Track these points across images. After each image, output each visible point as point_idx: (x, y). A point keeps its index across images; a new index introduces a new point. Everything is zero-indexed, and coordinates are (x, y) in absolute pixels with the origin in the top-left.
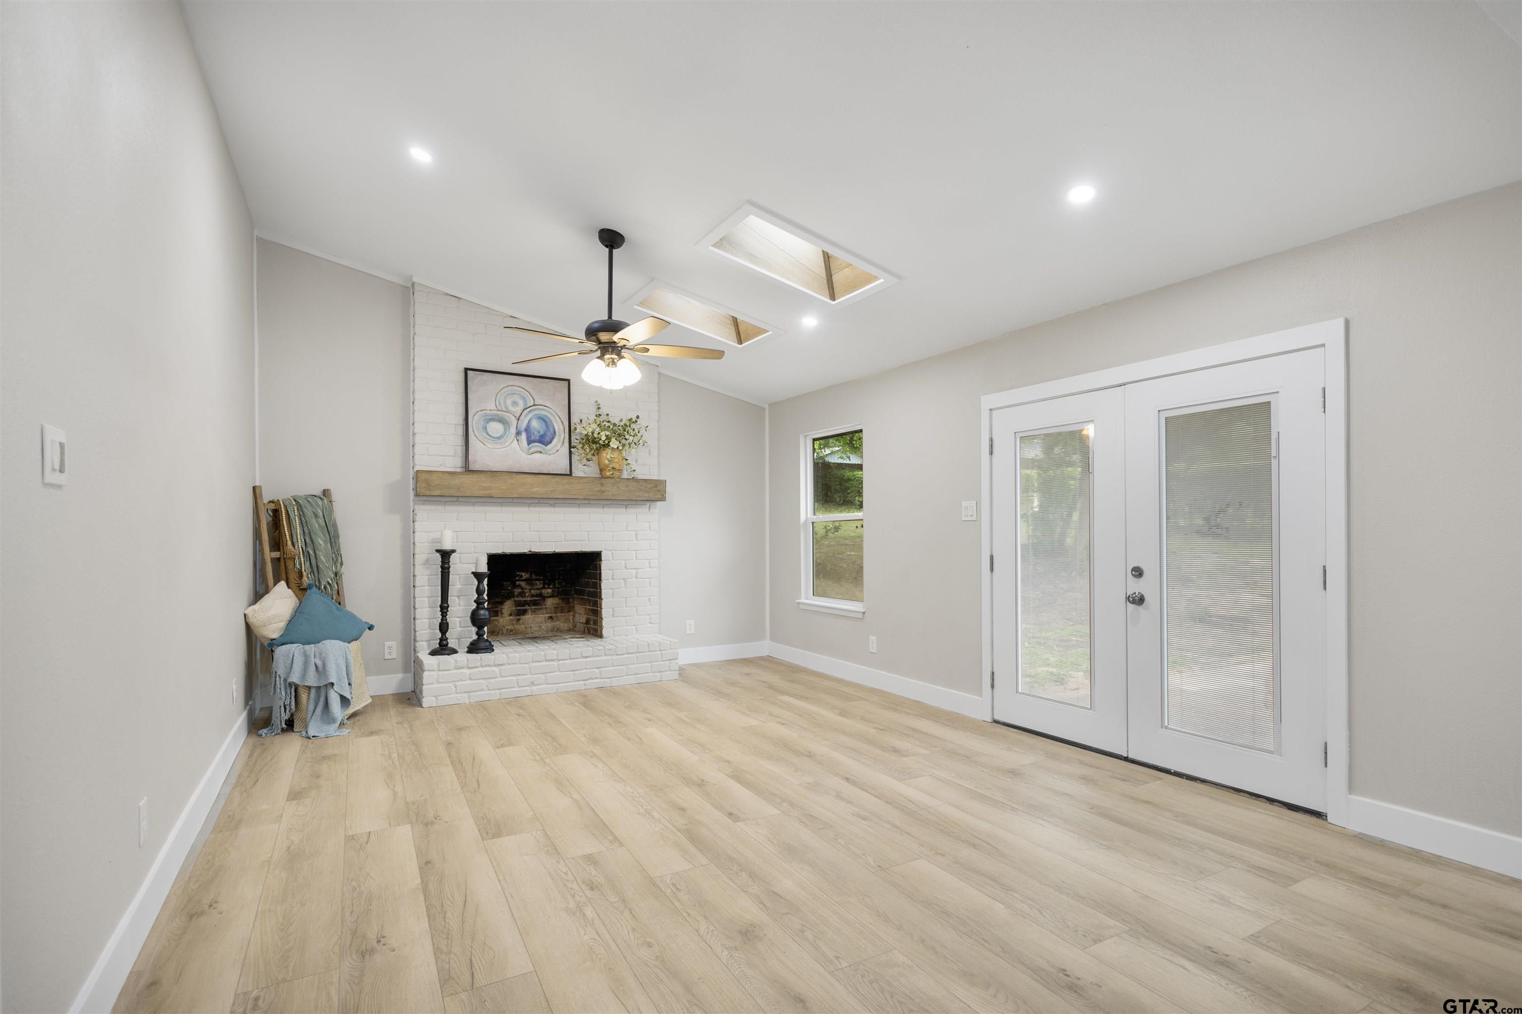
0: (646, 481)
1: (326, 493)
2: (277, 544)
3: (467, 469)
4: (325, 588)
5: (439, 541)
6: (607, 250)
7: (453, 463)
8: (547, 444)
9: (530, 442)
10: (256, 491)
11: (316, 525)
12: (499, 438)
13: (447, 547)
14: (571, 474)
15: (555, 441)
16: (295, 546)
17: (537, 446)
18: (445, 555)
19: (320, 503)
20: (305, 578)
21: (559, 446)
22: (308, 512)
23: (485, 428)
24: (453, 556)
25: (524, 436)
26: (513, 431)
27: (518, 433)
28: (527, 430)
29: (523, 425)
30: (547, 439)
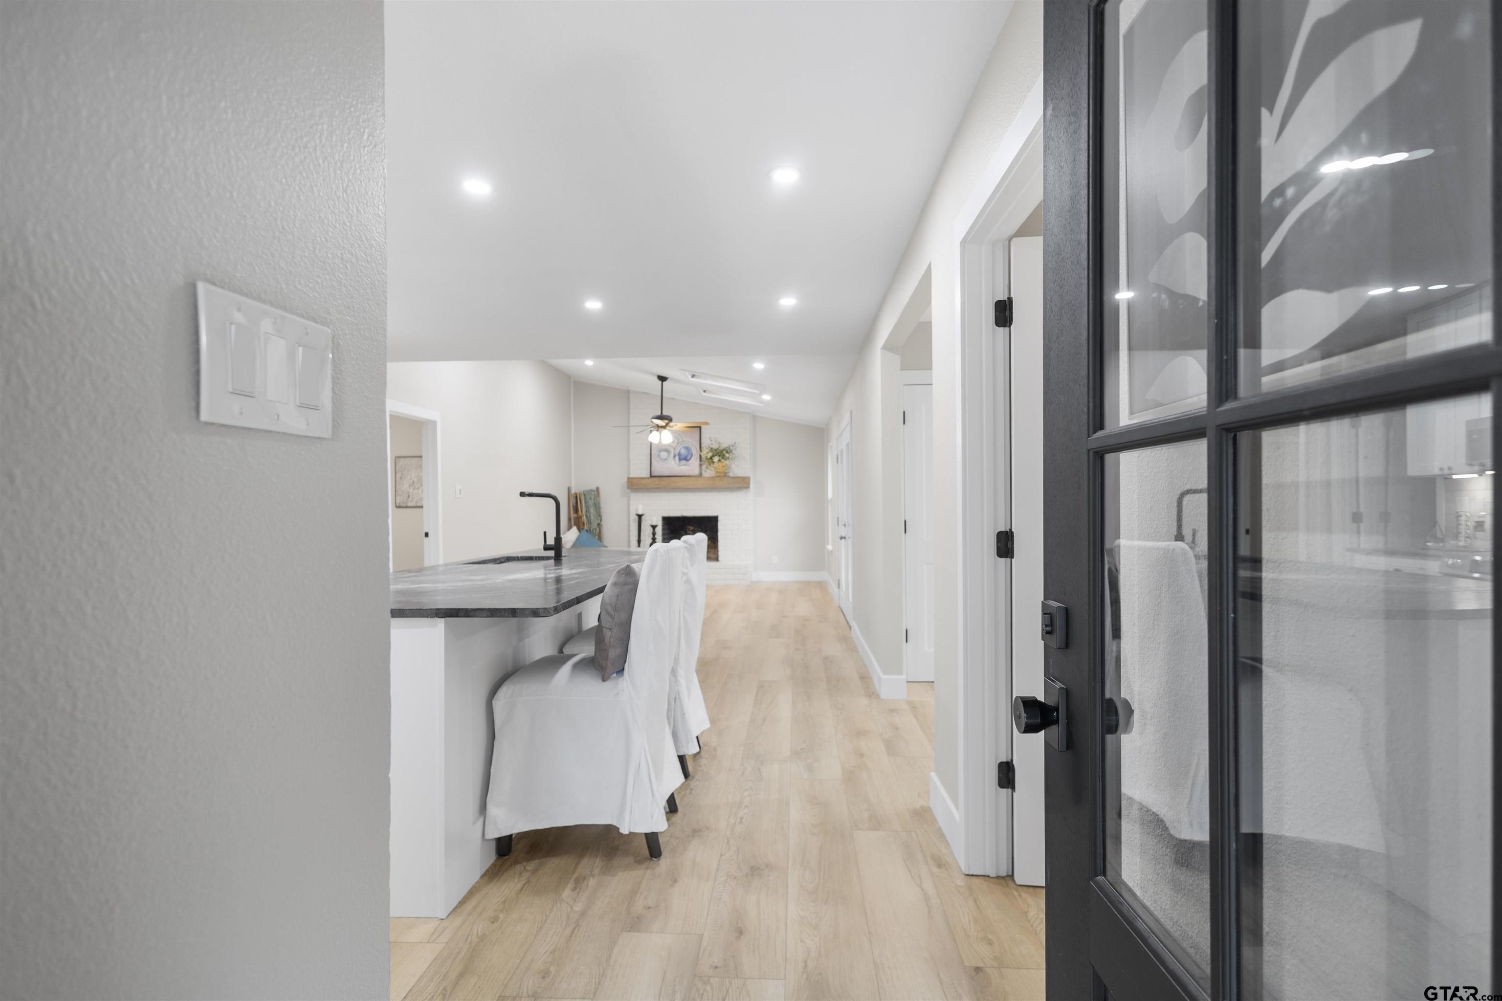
0: (738, 477)
1: (598, 489)
2: (576, 510)
3: (651, 476)
4: (593, 530)
5: (637, 510)
6: (660, 382)
7: (645, 474)
8: (687, 460)
9: (680, 460)
10: (569, 489)
11: (591, 503)
12: (666, 459)
13: (640, 513)
14: (701, 474)
15: (692, 459)
16: (583, 512)
17: (684, 462)
18: (640, 517)
19: (593, 493)
20: (585, 526)
21: (694, 462)
22: (588, 497)
23: (659, 455)
24: (643, 517)
25: (677, 458)
26: (672, 455)
27: (675, 456)
28: (679, 454)
29: (677, 452)
30: (689, 458)
